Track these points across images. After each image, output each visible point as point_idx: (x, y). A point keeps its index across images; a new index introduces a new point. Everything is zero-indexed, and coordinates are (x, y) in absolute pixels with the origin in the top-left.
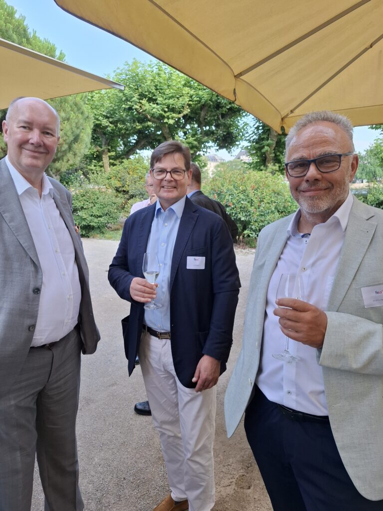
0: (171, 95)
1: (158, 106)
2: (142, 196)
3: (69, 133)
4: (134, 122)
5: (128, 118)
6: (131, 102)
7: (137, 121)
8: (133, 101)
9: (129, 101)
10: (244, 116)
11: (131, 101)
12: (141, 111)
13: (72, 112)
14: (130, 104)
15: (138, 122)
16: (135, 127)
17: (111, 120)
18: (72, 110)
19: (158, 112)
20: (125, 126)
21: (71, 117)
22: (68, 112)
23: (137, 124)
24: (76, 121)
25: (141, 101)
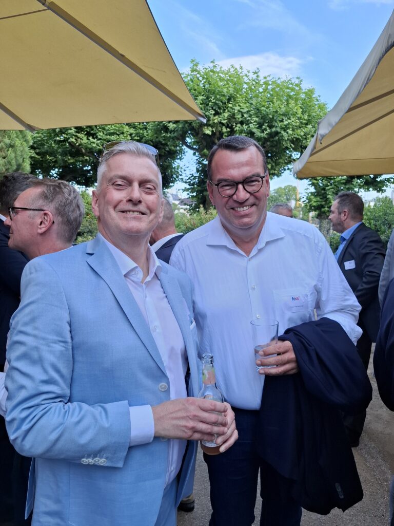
0: (112, 131)
1: (99, 142)
2: (90, 234)
3: (14, 162)
4: (66, 155)
5: (60, 150)
6: (67, 135)
7: (68, 155)
8: (70, 133)
9: (64, 133)
10: (178, 159)
11: (66, 133)
12: (77, 144)
13: (18, 139)
14: (65, 136)
15: (70, 156)
16: (66, 161)
17: (38, 151)
18: (17, 137)
19: (98, 147)
20: (55, 159)
21: (17, 143)
22: (13, 138)
23: (69, 157)
24: (22, 149)
25: (77, 134)
